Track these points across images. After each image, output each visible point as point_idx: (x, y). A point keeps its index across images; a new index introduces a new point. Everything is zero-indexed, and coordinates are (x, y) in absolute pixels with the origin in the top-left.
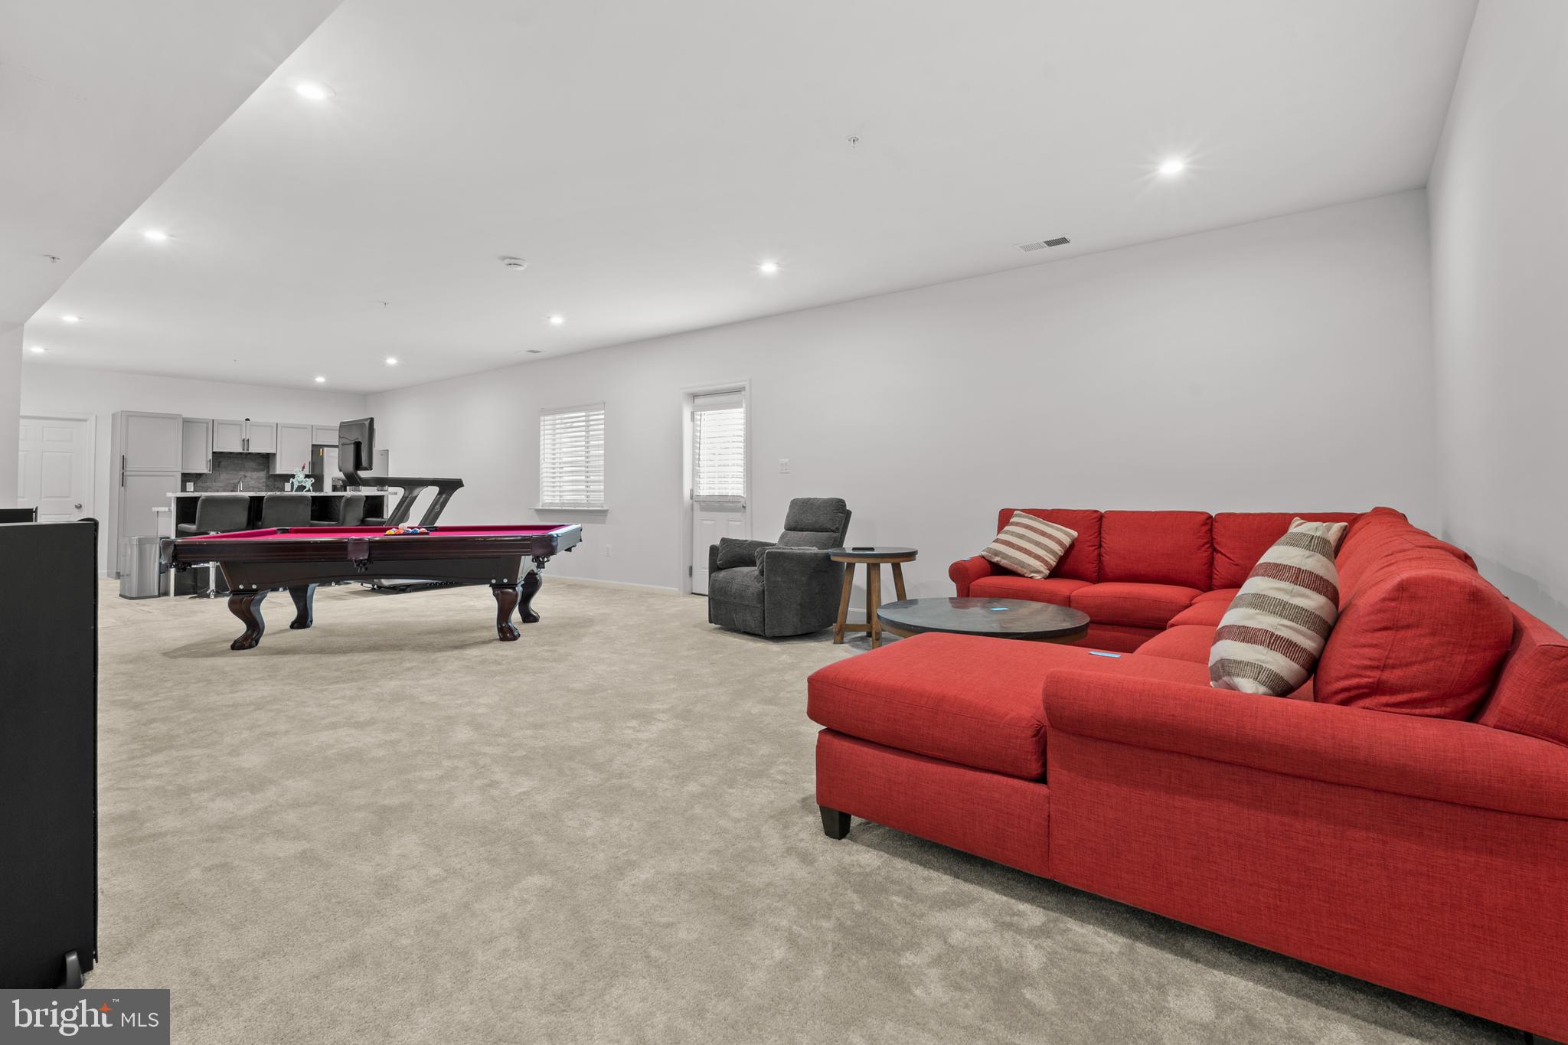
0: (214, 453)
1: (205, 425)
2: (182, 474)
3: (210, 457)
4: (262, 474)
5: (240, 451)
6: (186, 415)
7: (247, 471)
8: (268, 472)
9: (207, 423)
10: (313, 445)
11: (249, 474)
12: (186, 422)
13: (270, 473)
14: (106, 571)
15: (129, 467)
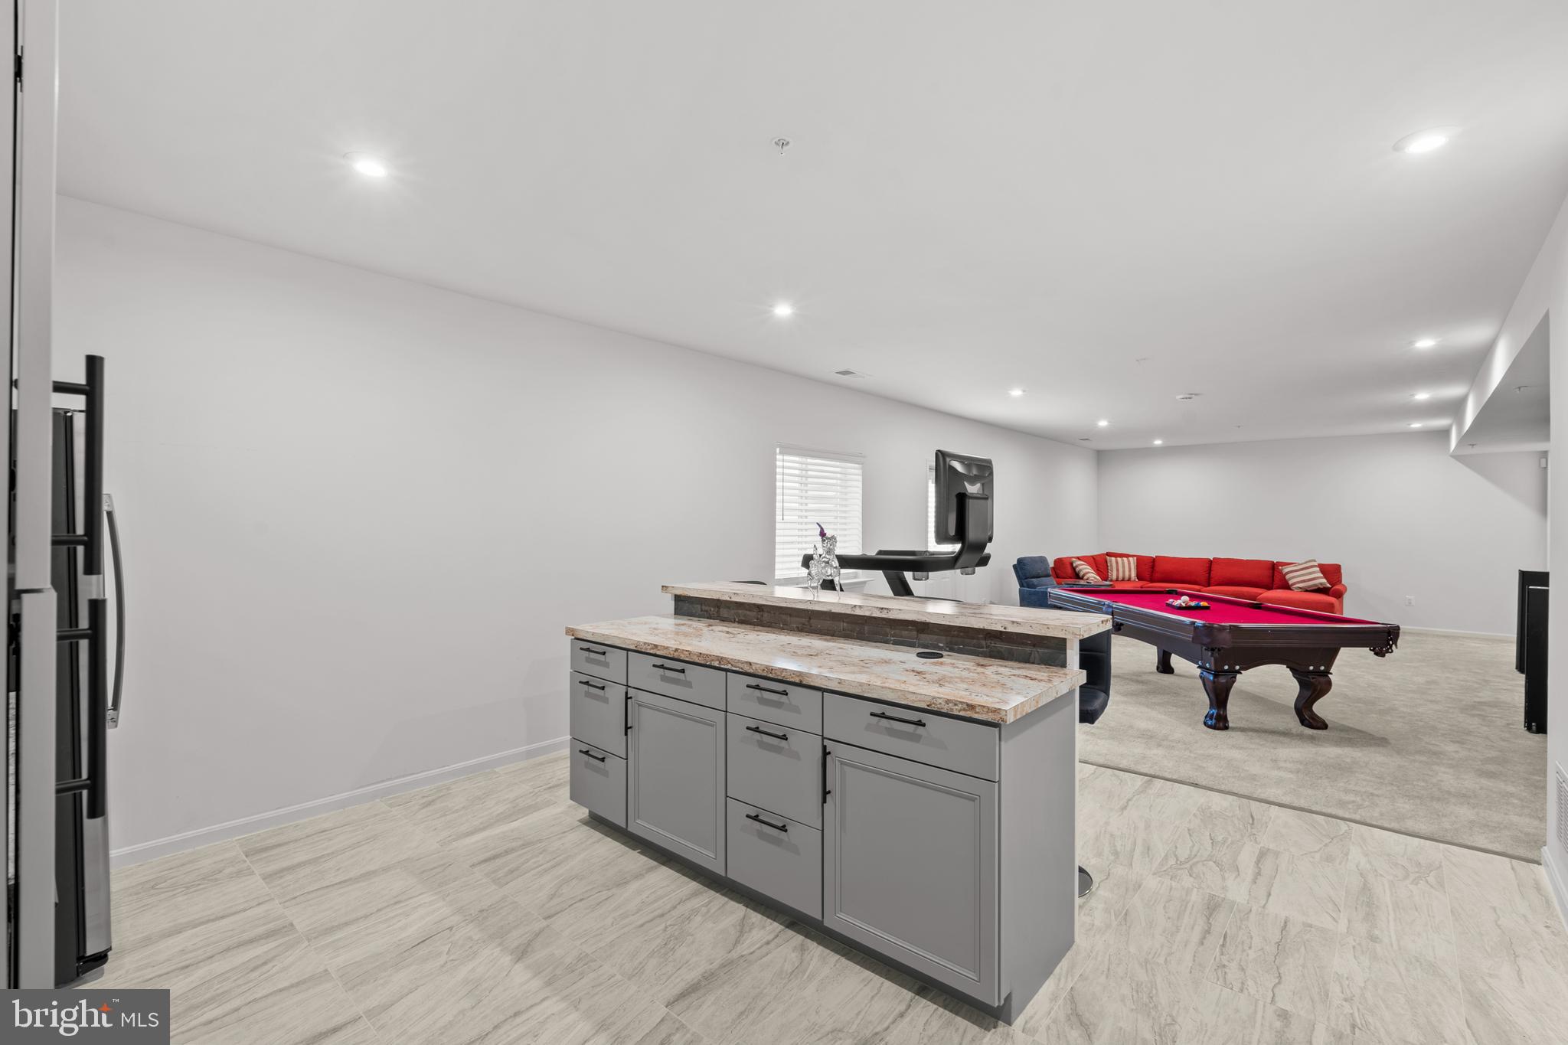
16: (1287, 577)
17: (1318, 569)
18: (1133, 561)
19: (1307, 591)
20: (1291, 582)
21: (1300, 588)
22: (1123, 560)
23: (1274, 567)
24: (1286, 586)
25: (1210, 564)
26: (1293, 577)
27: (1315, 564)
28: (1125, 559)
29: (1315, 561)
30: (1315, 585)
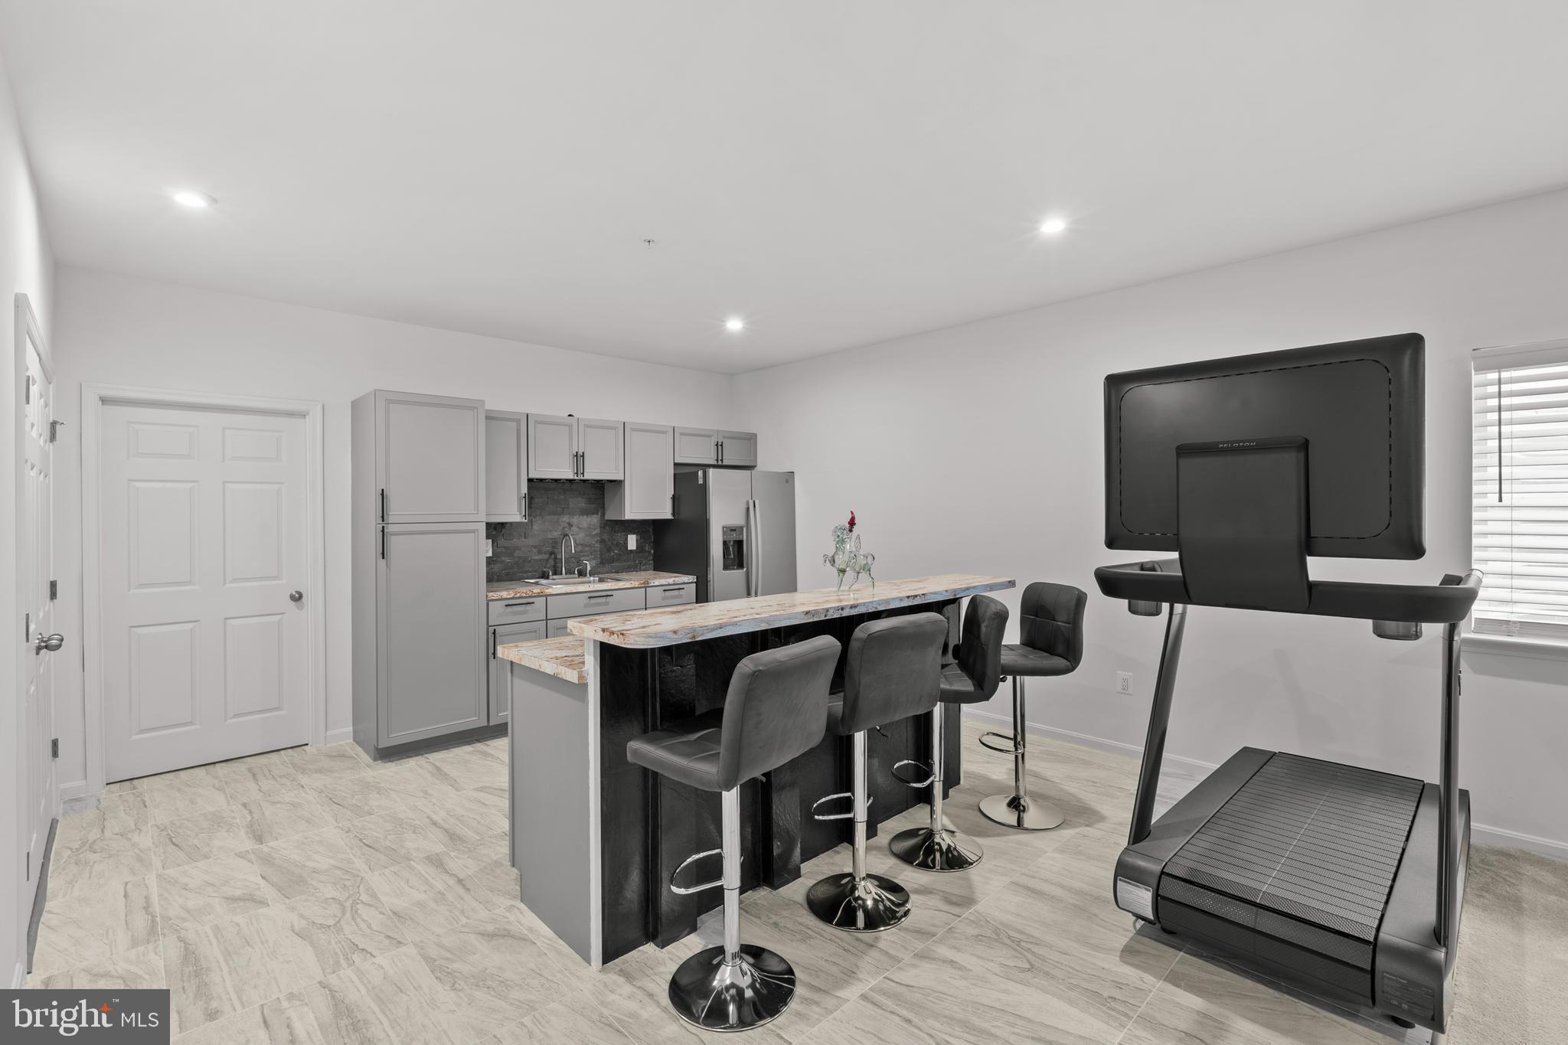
0: (530, 480)
1: (514, 425)
2: (488, 524)
3: (524, 490)
4: (595, 520)
5: (571, 476)
6: (493, 405)
7: (572, 514)
8: (603, 515)
9: (518, 421)
10: (676, 465)
11: (575, 520)
12: (490, 417)
13: (607, 518)
14: (350, 729)
15: (395, 512)
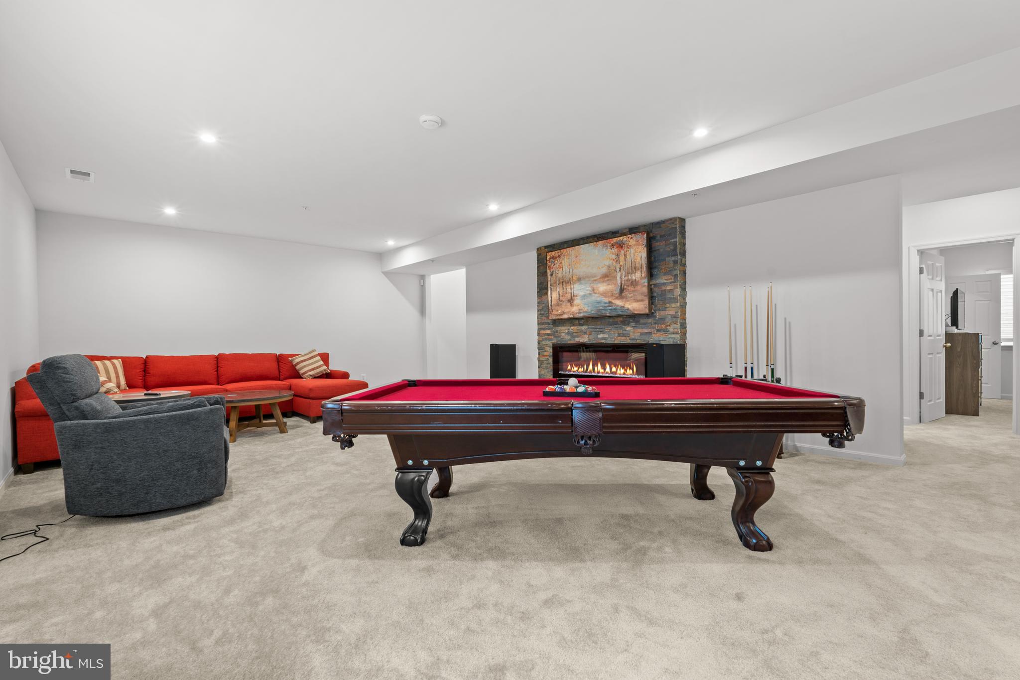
16: (298, 367)
17: (319, 358)
18: (118, 363)
19: (315, 378)
20: (302, 372)
21: (311, 375)
22: (104, 365)
23: (280, 359)
24: (298, 376)
25: (218, 359)
26: (305, 367)
27: (316, 353)
28: (107, 362)
29: (315, 351)
30: (321, 372)
